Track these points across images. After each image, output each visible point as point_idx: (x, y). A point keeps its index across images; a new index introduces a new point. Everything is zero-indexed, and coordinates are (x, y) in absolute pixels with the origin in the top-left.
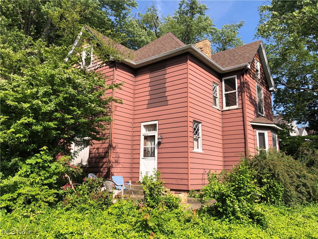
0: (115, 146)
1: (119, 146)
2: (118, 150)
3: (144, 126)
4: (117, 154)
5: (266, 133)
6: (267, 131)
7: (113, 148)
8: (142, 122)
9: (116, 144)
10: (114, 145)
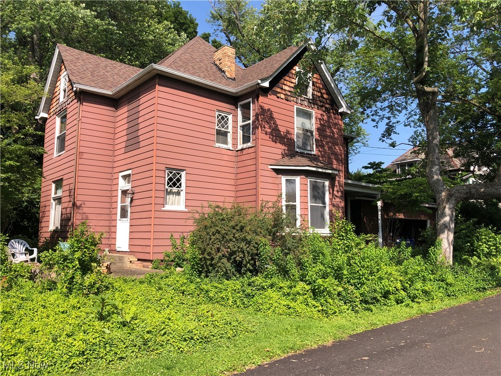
0: (81, 205)
1: (88, 205)
2: (85, 210)
3: (122, 176)
4: (84, 215)
5: (298, 179)
6: (299, 177)
7: (77, 207)
8: (120, 172)
9: (82, 202)
10: (78, 203)
